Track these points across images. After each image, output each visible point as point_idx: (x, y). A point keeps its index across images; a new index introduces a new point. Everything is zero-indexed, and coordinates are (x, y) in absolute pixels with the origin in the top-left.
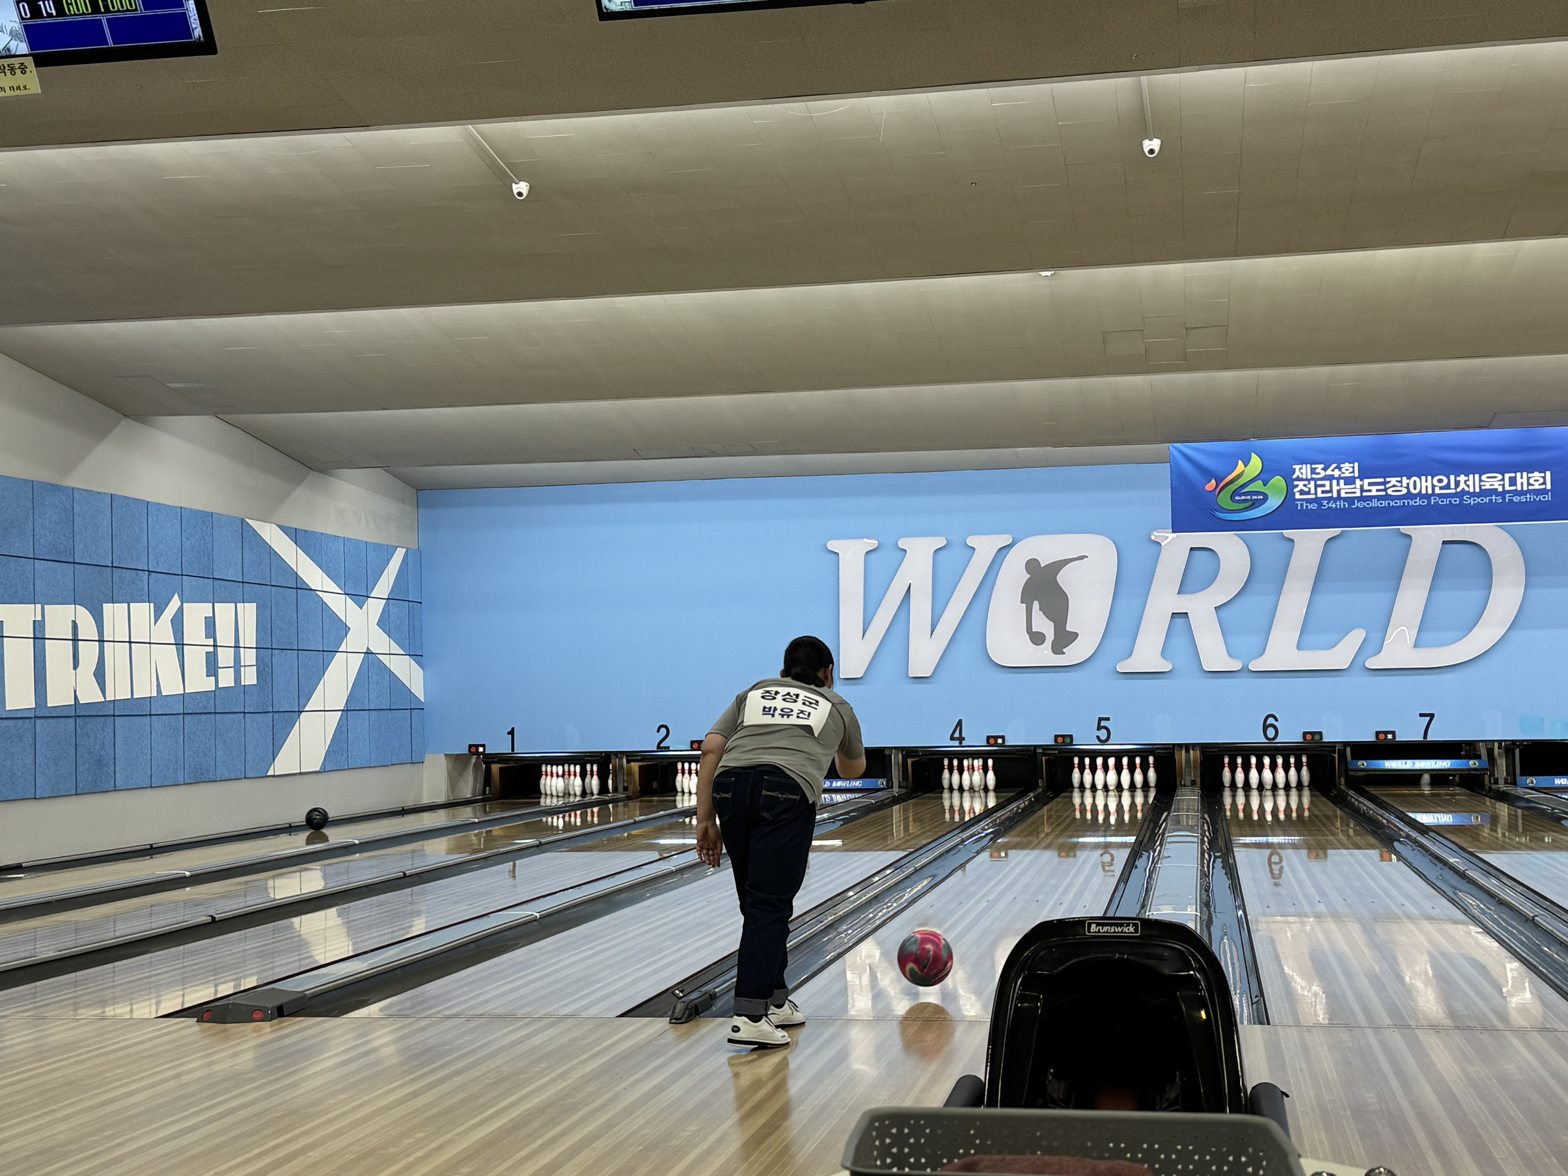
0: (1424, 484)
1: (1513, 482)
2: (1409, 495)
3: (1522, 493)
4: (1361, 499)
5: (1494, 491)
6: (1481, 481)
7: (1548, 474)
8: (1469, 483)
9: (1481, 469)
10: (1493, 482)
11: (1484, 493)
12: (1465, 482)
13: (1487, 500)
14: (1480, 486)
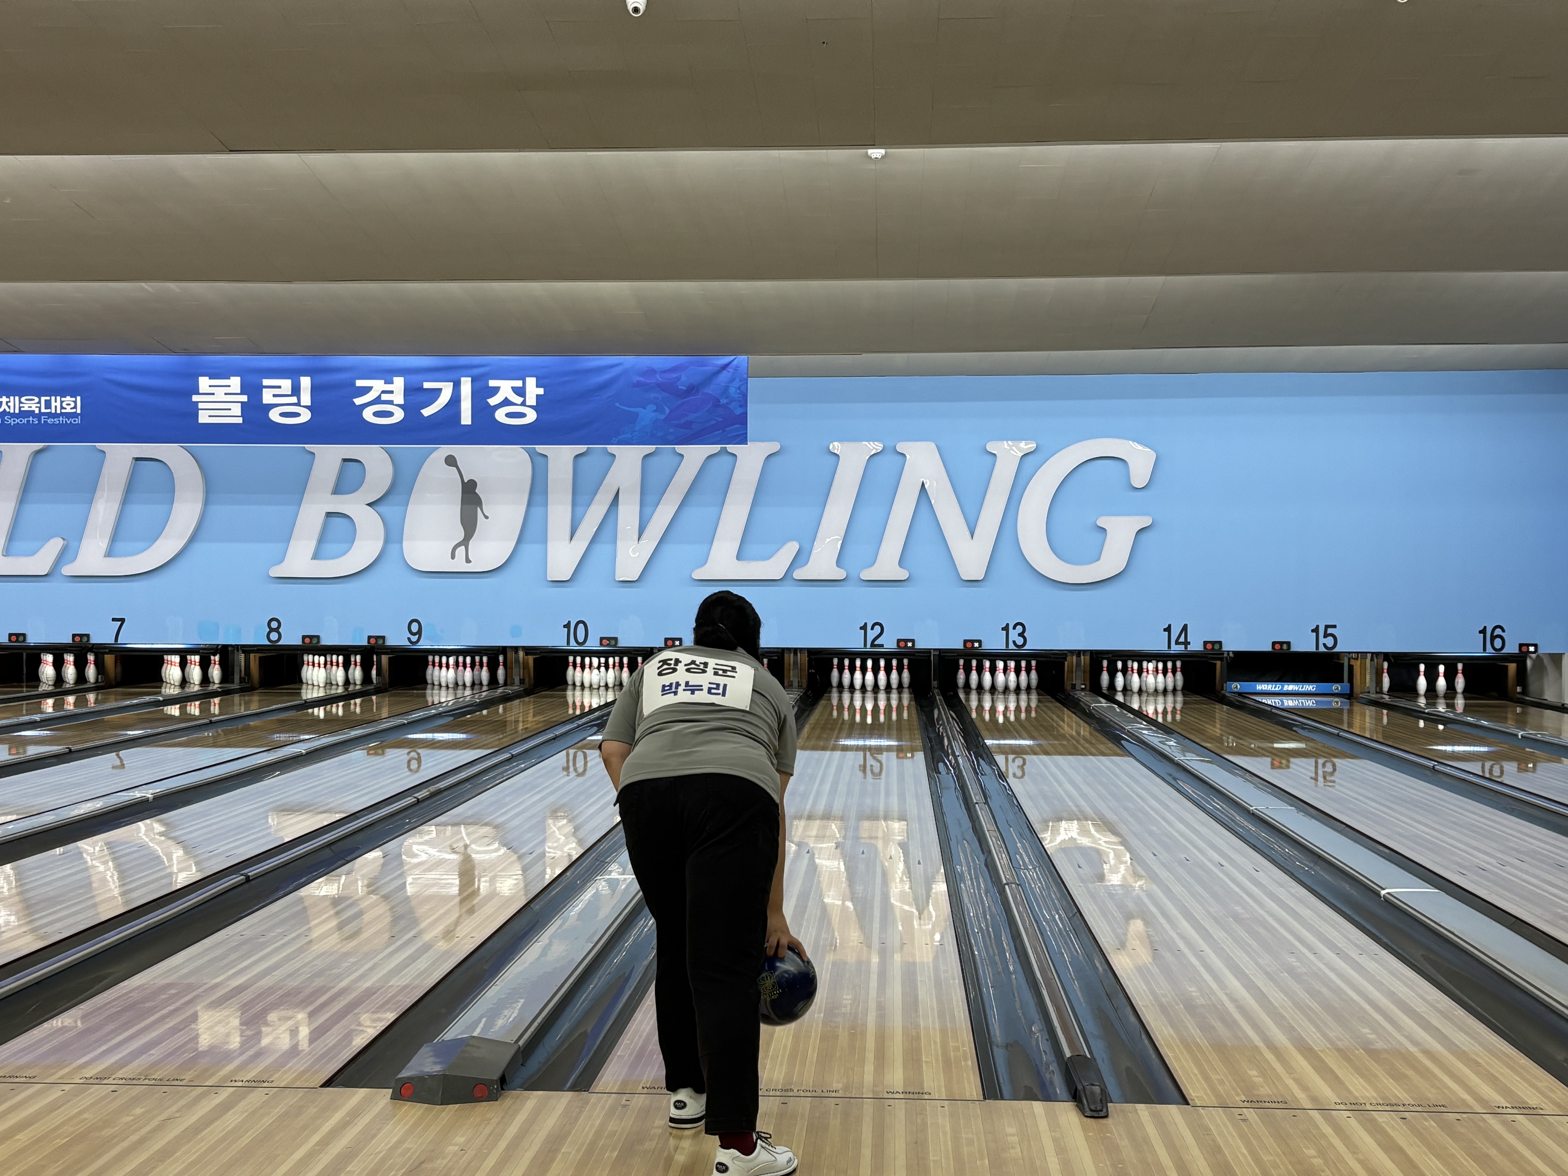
1: (48, 405)
6: (20, 402)
7: (79, 398)
8: (10, 404)
9: (20, 391)
10: (31, 404)
11: (23, 414)
12: (7, 403)
13: (25, 421)
14: (20, 408)
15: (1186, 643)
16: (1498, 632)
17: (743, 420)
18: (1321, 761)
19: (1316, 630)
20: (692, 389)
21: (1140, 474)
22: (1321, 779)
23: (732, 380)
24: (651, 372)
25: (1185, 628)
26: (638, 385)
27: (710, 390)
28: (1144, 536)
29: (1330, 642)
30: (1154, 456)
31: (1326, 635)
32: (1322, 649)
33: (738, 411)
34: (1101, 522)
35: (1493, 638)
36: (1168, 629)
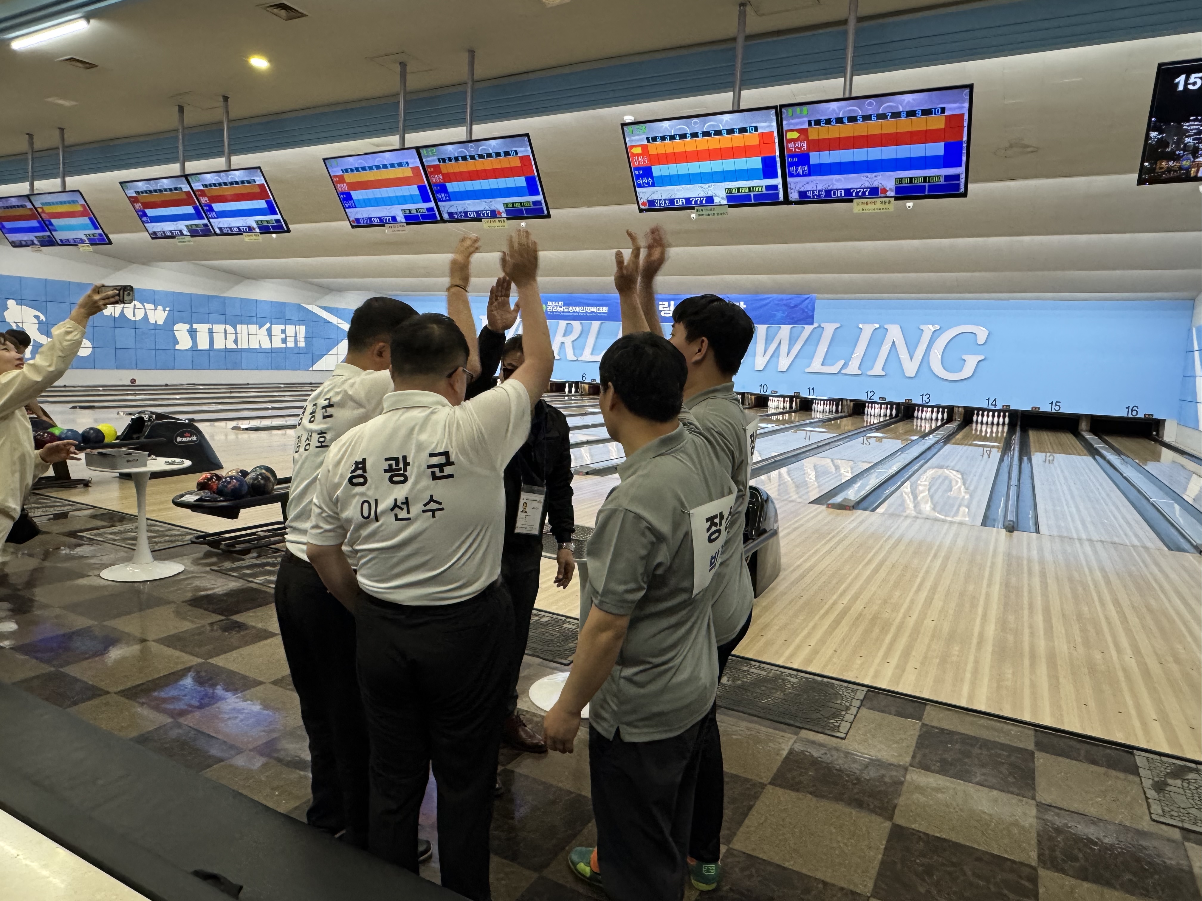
0: (578, 309)
1: (599, 309)
2: (574, 312)
3: (600, 313)
4: (563, 312)
5: (593, 312)
7: (607, 307)
8: (589, 309)
10: (594, 309)
15: (995, 405)
16: (1135, 408)
17: (812, 317)
18: (1048, 454)
19: (1052, 403)
20: (796, 306)
21: (981, 340)
22: (1047, 462)
23: (809, 303)
24: (782, 300)
25: (995, 400)
26: (777, 305)
27: (803, 306)
28: (981, 363)
29: (1057, 408)
30: (987, 332)
31: (1056, 405)
32: (1053, 411)
33: (811, 314)
34: (964, 357)
35: (1132, 411)
36: (988, 399)
